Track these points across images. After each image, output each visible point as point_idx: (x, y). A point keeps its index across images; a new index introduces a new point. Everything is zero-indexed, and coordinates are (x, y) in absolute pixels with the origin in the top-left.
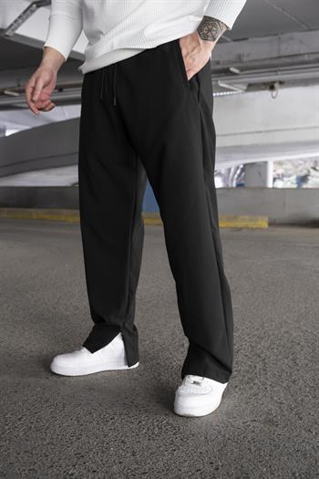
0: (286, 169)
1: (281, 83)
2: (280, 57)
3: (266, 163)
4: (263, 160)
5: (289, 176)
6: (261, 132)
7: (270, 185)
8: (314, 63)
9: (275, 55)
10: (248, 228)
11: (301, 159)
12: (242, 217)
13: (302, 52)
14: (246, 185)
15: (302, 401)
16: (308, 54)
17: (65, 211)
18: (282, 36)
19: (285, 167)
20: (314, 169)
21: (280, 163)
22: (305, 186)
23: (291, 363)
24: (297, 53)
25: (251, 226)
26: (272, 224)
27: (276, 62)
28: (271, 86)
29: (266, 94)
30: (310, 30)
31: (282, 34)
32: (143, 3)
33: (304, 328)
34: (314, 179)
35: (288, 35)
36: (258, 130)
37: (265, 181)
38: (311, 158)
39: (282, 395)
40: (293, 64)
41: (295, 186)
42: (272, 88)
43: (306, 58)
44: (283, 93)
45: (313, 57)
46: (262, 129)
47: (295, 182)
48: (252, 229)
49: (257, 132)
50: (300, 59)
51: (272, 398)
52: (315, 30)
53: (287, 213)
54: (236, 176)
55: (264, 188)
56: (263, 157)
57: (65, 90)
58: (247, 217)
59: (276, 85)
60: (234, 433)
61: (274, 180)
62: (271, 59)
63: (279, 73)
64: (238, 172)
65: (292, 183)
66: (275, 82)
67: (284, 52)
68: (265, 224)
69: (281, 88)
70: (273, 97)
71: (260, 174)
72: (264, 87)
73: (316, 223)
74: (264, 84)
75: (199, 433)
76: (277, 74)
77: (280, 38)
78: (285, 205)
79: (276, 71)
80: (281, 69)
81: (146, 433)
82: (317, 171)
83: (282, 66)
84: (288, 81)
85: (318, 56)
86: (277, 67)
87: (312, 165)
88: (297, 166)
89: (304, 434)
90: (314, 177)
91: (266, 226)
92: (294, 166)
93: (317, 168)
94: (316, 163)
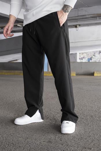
0: (84, 56)
1: (79, 25)
3: (76, 53)
4: (75, 52)
5: (85, 58)
6: (73, 42)
7: (78, 61)
8: (90, 18)
9: (77, 15)
11: (90, 52)
13: (86, 14)
16: (88, 15)
17: (5, 71)
18: (79, 9)
19: (83, 55)
20: (94, 55)
21: (83, 54)
27: (77, 18)
29: (74, 29)
30: (89, 7)
32: (43, 1)
34: (94, 59)
35: (81, 8)
37: (76, 60)
38: (93, 52)
40: (83, 19)
41: (87, 61)
42: (76, 27)
43: (87, 16)
44: (80, 29)
45: (89, 16)
50: (85, 17)
56: (75, 51)
59: (77, 26)
60: (35, 146)
62: (75, 17)
63: (78, 22)
65: (86, 60)
66: (77, 25)
67: (80, 15)
69: (79, 27)
70: (77, 30)
71: (74, 57)
73: (92, 74)
74: (74, 26)
75: (22, 146)
76: (77, 22)
77: (78, 10)
78: (82, 68)
79: (77, 21)
80: (79, 20)
81: (2, 147)
82: (95, 56)
83: (79, 19)
84: (82, 25)
85: (92, 16)
86: (77, 19)
87: (93, 54)
88: (88, 55)
89: (60, 146)
90: (94, 58)
91: (75, 75)
92: (87, 55)
93: (95, 55)
94: (95, 53)
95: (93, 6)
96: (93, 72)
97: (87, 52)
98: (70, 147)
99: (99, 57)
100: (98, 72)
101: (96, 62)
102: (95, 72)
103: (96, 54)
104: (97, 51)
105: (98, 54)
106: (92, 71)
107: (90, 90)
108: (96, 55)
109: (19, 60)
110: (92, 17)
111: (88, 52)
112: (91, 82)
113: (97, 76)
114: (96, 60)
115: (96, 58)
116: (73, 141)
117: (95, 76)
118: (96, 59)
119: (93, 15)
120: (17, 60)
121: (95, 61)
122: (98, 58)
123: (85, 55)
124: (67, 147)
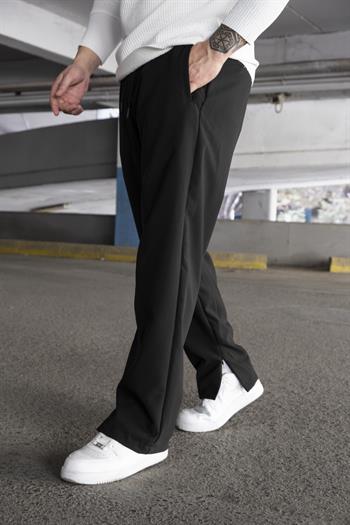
0: (292, 200)
1: (287, 95)
2: (285, 64)
3: (268, 191)
4: (266, 187)
5: (296, 208)
6: (261, 153)
7: (273, 217)
8: (327, 72)
9: (280, 61)
10: (242, 269)
11: (314, 189)
12: (235, 255)
13: (312, 58)
14: (244, 217)
15: (272, 474)
16: (320, 61)
18: (289, 39)
19: (291, 196)
20: (326, 200)
21: (288, 192)
22: (315, 221)
23: (267, 430)
24: (307, 59)
25: (246, 267)
26: (272, 265)
27: (280, 69)
28: (274, 99)
29: (269, 107)
30: (324, 33)
31: (289, 36)
33: (290, 389)
34: (326, 213)
35: (297, 37)
36: (257, 150)
37: (266, 213)
38: (324, 187)
39: (250, 466)
40: (301, 73)
41: (303, 221)
42: (275, 100)
43: (317, 66)
44: (288, 107)
45: (324, 66)
46: (263, 149)
47: (304, 215)
48: (248, 270)
49: (257, 153)
50: (309, 67)
51: (236, 470)
52: (329, 32)
53: (291, 252)
54: (234, 206)
55: (265, 221)
56: (267, 183)
57: (23, 93)
58: (241, 256)
59: (281, 97)
60: (183, 510)
61: (279, 212)
62: (276, 65)
63: (284, 82)
64: (237, 200)
65: (300, 217)
66: (279, 94)
67: (290, 58)
68: (263, 266)
69: (286, 101)
70: (277, 112)
71: (261, 204)
72: (266, 99)
73: (324, 266)
74: (267, 95)
75: (141, 510)
76: (282, 85)
77: (286, 41)
78: (288, 242)
79: (280, 80)
80: (286, 77)
81: (75, 508)
82: (330, 202)
83: (287, 75)
84: (296, 93)
85: (332, 64)
86: (282, 75)
87: (324, 197)
88: (308, 197)
89: (269, 512)
90: (325, 210)
91: (265, 267)
92: (303, 197)
93: (330, 200)
94: (330, 193)
95: (337, 31)
96: (327, 257)
97: (302, 188)
98: (303, 518)
99: (344, 207)
100: (342, 260)
101: (332, 224)
102: (334, 260)
103: (334, 194)
104: (338, 187)
105: (342, 196)
106: (323, 255)
107: (328, 323)
108: (335, 201)
109: (70, 206)
110: (334, 70)
111: (307, 189)
112: (323, 294)
113: (341, 274)
114: (333, 216)
115: (331, 211)
116: (308, 499)
117: (334, 273)
118: (333, 213)
119: (337, 64)
120: (60, 205)
121: (329, 221)
122: (341, 209)
123: (296, 197)
124: (291, 518)
